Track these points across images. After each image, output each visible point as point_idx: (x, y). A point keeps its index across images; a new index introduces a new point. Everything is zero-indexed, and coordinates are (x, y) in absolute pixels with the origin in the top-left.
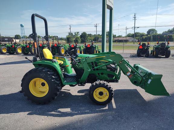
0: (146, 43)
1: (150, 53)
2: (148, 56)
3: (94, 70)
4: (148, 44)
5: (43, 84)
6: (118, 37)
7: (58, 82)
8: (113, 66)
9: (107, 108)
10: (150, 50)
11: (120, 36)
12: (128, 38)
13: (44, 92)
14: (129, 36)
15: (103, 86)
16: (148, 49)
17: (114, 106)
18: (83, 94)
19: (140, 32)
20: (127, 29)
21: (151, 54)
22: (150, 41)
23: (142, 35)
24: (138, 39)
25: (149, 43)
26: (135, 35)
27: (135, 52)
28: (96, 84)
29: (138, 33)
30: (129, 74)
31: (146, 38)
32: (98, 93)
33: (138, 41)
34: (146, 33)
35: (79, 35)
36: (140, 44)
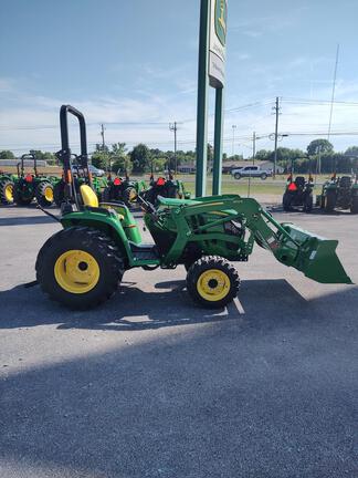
0: (306, 177)
1: (314, 201)
2: (309, 210)
3: (196, 233)
4: (311, 179)
5: (83, 266)
6: (232, 159)
7: (120, 260)
8: (239, 225)
9: (226, 312)
10: (316, 194)
11: (236, 158)
12: (258, 163)
13: (85, 284)
14: (260, 157)
15: (218, 266)
16: (309, 191)
17: (241, 309)
18: (169, 290)
19: (291, 148)
20: (255, 138)
21: (318, 204)
22: (314, 173)
23: (295, 155)
24: (285, 167)
25: (313, 176)
26: (276, 156)
27: (279, 199)
28: (204, 263)
29: (284, 150)
30: (272, 240)
31: (304, 164)
32: (206, 282)
33: (285, 173)
34: (305, 151)
35: (126, 153)
36: (290, 179)
